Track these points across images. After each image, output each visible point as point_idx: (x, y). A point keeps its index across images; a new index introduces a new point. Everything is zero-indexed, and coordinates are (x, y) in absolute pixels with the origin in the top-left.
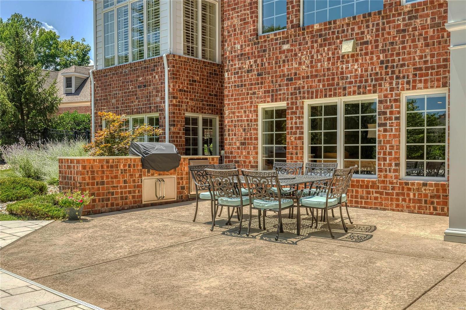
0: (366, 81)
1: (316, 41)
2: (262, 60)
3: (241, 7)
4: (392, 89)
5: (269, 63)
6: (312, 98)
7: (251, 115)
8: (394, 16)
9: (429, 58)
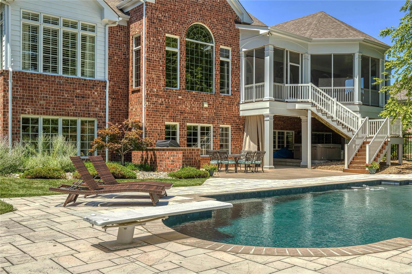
0: (210, 119)
1: (193, 99)
2: (168, 100)
3: (157, 70)
4: (218, 124)
5: (172, 103)
6: (191, 123)
7: (162, 127)
8: (218, 97)
9: (227, 115)
